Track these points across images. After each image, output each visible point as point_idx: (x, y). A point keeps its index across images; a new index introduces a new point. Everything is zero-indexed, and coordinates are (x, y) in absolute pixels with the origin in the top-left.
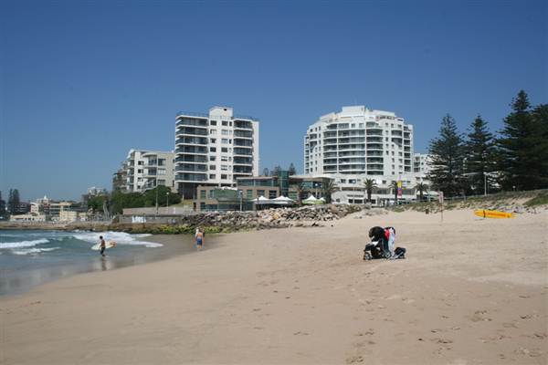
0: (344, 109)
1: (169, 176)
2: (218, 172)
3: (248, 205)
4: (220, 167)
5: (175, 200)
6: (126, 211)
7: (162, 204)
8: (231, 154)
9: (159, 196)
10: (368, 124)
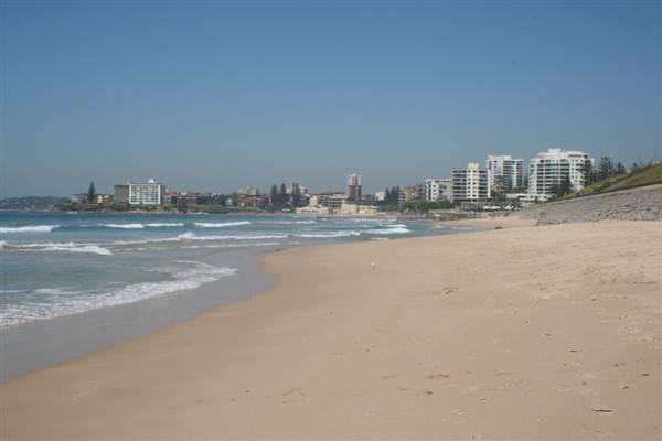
0: (551, 150)
1: (449, 194)
2: (471, 194)
3: (481, 210)
4: (472, 192)
5: (452, 207)
6: (430, 211)
7: (447, 208)
8: (477, 185)
9: (444, 204)
10: (562, 160)
